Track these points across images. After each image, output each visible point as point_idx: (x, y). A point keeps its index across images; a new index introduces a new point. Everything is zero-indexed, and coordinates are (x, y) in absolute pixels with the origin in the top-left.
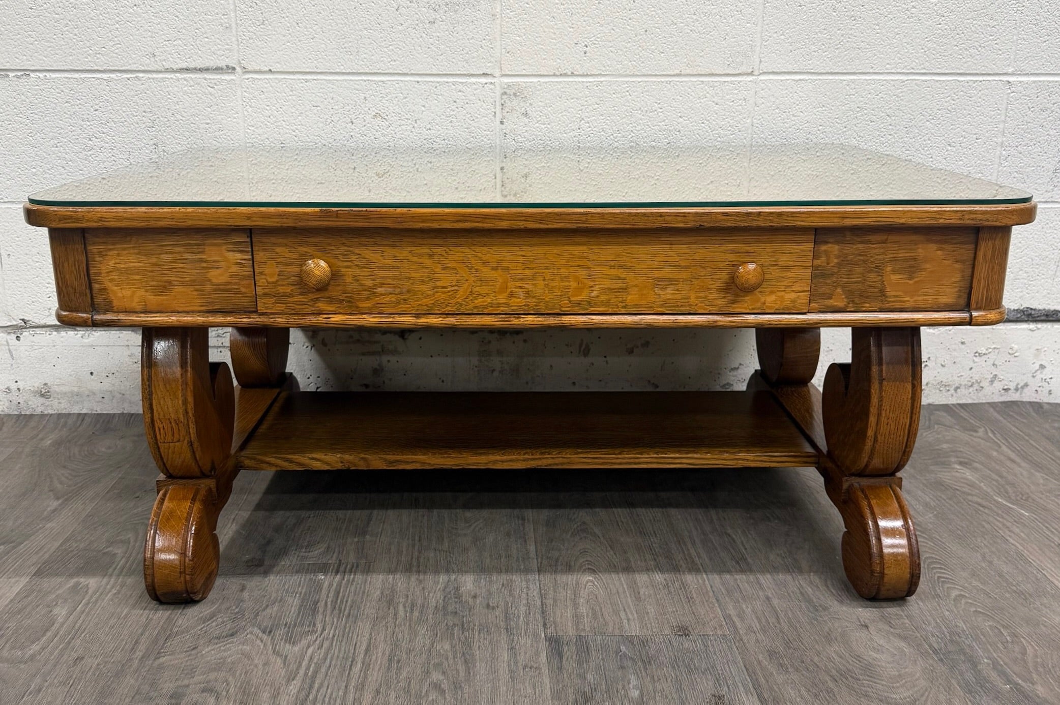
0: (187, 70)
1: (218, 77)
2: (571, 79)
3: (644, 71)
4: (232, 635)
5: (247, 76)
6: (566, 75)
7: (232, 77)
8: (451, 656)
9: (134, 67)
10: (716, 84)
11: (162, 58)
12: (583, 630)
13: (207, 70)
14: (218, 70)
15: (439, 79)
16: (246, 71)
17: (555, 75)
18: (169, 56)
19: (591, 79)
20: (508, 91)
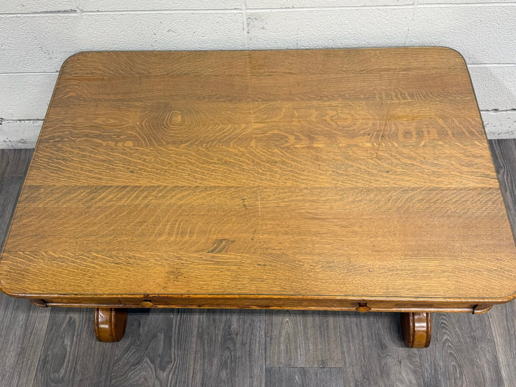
0: (47, 12)
1: (67, 15)
2: (292, 10)
3: (341, 5)
4: (138, 364)
5: (84, 14)
6: (288, 8)
7: (75, 15)
8: (226, 382)
9: (13, 12)
10: (388, 10)
11: (29, 7)
12: (281, 363)
13: (59, 12)
14: (65, 12)
15: (206, 12)
16: (82, 11)
17: (281, 8)
18: (33, 6)
19: (305, 10)
20: (251, 17)
